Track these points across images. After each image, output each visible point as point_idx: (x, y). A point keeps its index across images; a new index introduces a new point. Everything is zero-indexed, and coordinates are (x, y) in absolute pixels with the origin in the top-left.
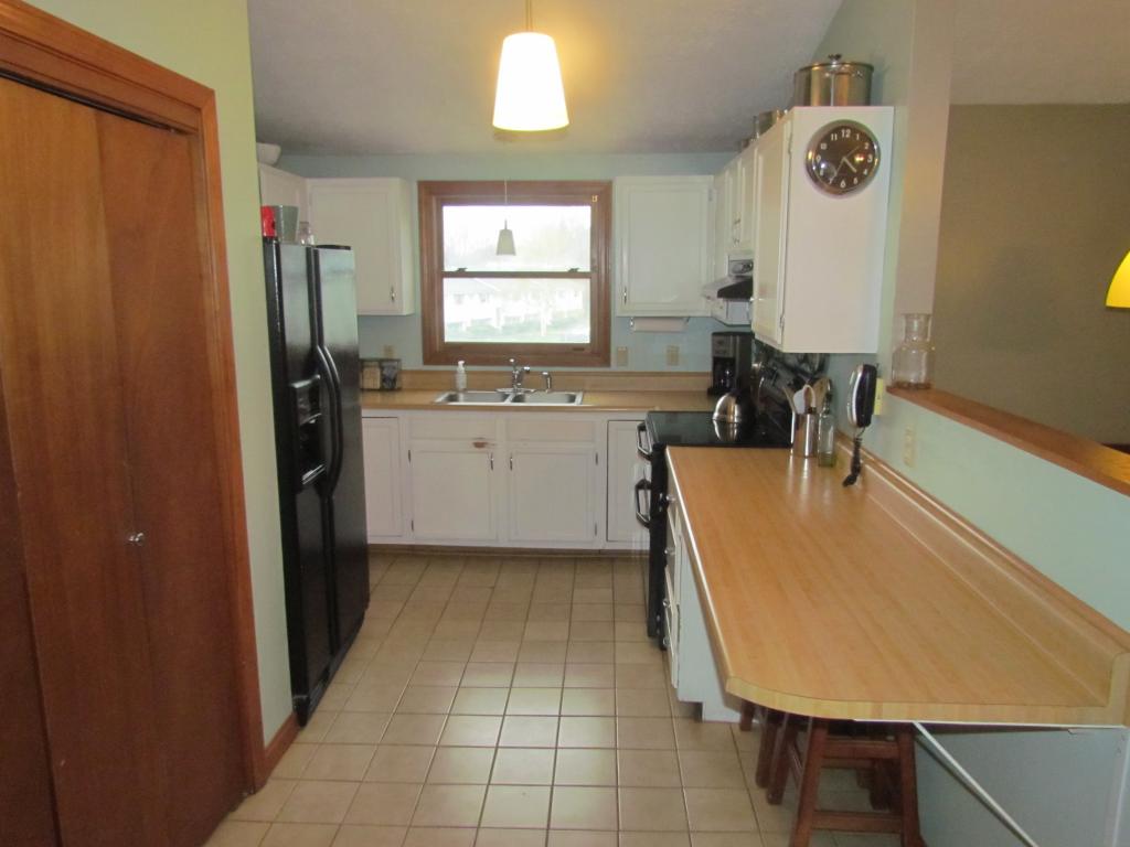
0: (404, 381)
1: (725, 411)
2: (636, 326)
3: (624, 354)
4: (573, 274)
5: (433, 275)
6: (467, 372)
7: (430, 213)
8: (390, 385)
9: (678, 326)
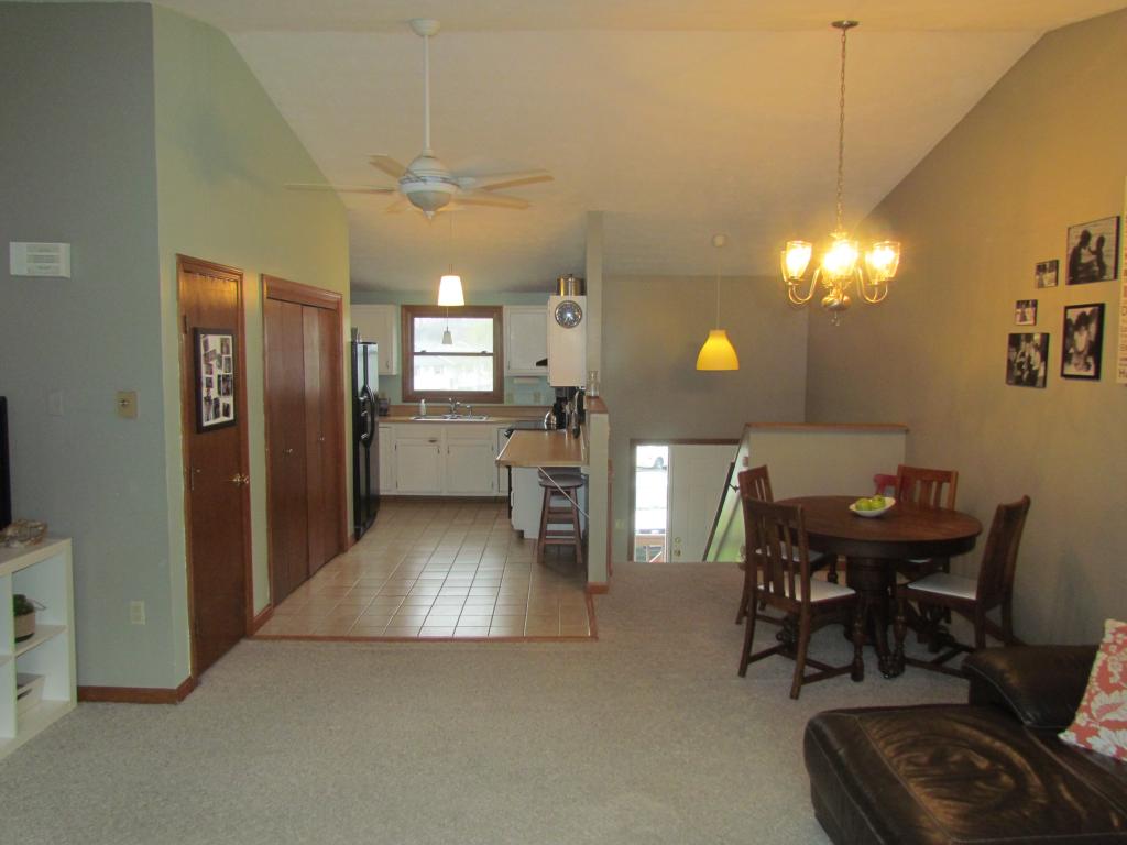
0: (391, 411)
1: (549, 419)
2: (516, 381)
3: (510, 395)
4: (484, 354)
5: (408, 355)
6: (427, 407)
7: (407, 322)
8: (384, 413)
9: (536, 381)
